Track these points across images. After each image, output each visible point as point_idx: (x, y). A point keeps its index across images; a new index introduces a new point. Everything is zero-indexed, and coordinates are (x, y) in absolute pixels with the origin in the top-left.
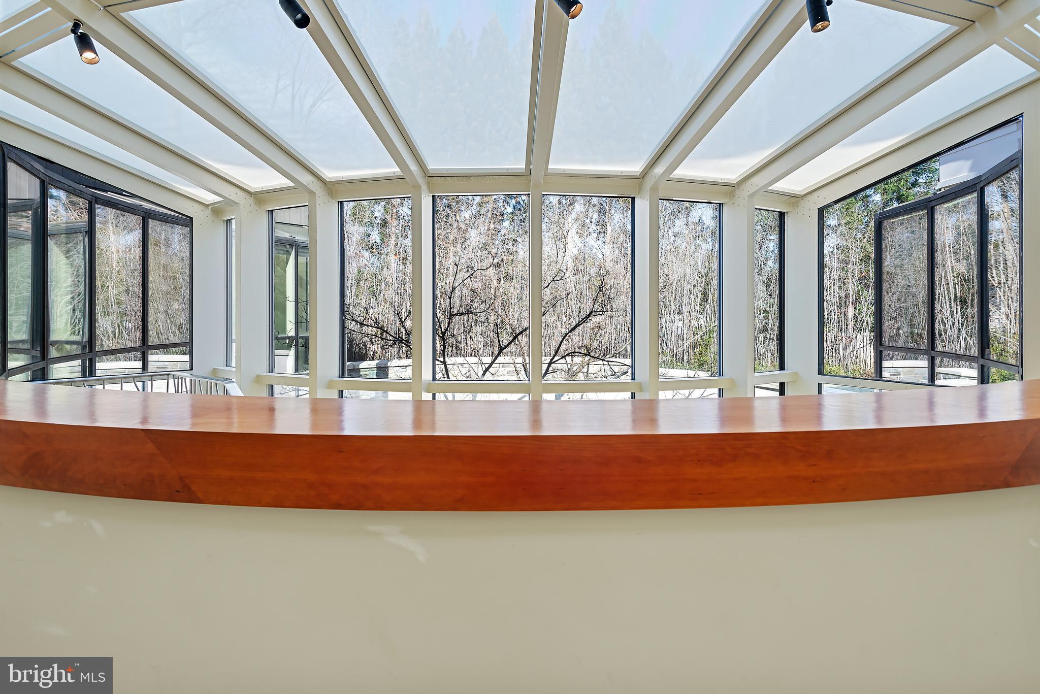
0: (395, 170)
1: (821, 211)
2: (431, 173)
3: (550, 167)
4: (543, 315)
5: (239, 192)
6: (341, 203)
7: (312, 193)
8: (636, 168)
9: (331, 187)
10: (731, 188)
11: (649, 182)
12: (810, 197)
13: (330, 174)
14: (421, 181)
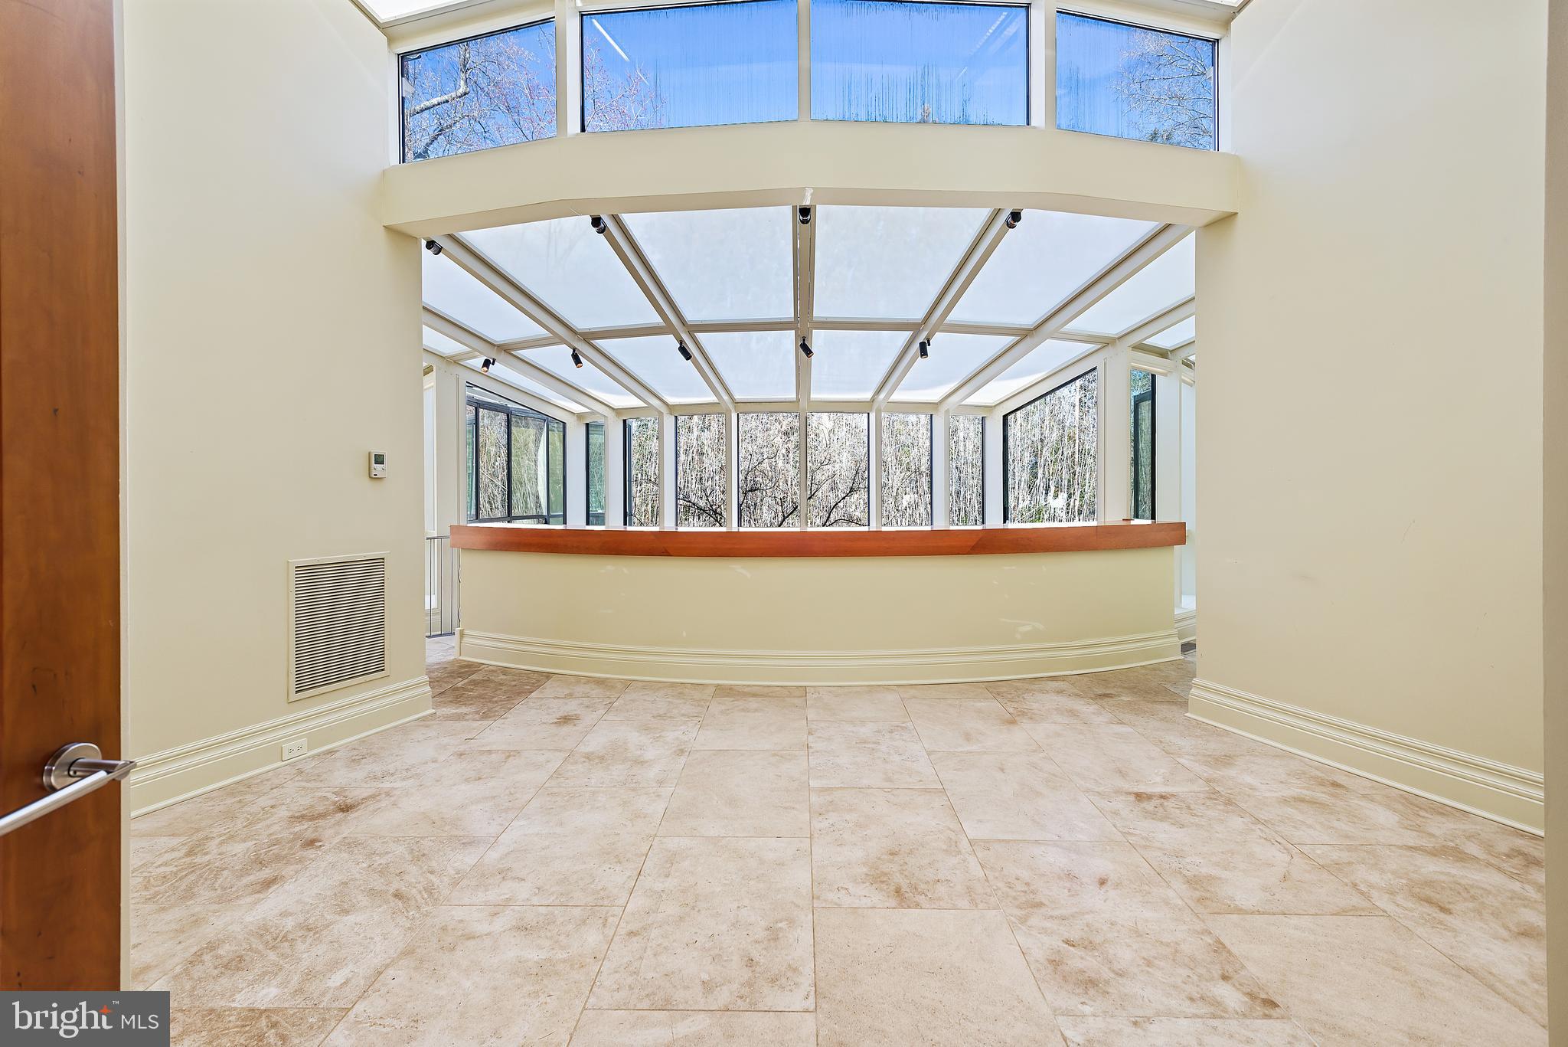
0: (713, 399)
1: (1005, 418)
2: (737, 401)
3: (812, 396)
4: (810, 498)
5: (608, 409)
6: (676, 417)
7: (661, 413)
8: (868, 396)
9: (671, 408)
10: (936, 405)
11: (876, 405)
12: (998, 407)
13: (672, 400)
14: (731, 406)
